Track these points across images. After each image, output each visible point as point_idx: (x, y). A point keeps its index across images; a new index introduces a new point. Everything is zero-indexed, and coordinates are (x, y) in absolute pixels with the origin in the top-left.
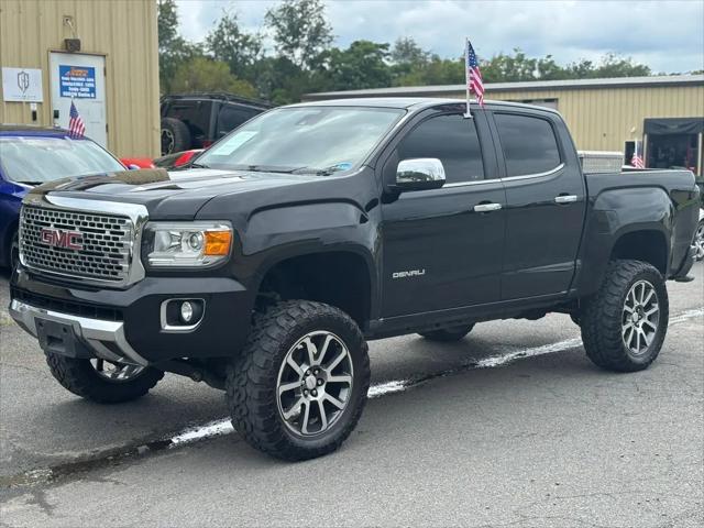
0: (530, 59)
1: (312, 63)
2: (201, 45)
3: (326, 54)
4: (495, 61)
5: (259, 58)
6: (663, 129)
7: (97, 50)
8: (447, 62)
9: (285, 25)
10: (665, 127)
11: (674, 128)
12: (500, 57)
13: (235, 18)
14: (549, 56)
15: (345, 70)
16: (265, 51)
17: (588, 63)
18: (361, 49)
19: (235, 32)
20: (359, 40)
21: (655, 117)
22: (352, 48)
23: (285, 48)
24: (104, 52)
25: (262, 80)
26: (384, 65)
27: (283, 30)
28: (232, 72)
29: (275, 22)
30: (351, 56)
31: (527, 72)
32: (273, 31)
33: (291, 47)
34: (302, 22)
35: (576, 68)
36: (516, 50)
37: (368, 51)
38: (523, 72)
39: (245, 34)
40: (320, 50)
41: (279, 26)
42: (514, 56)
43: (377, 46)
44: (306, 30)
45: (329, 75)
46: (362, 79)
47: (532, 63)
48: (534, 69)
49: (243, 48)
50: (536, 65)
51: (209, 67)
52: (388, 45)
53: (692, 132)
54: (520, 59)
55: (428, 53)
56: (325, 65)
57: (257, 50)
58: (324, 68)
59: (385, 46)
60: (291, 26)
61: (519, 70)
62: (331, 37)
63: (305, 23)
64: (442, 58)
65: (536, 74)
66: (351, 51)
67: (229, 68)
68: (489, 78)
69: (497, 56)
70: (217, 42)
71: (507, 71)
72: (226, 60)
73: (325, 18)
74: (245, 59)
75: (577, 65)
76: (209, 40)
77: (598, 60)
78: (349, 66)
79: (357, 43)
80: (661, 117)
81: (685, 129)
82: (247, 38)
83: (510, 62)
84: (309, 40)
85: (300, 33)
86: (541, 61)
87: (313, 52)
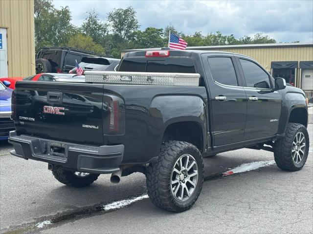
0: (224, 36)
1: (129, 37)
2: (80, 29)
3: (135, 33)
4: (208, 37)
5: (106, 34)
6: (280, 67)
7: (3, 26)
8: (188, 37)
9: (117, 20)
10: (281, 65)
11: (284, 66)
12: (211, 36)
13: (95, 17)
14: (232, 35)
15: (143, 40)
16: (108, 31)
17: (249, 38)
18: (150, 31)
19: (95, 23)
20: (150, 27)
21: (276, 61)
22: (146, 30)
23: (117, 30)
24: (6, 26)
25: (107, 44)
26: (160, 38)
27: (116, 23)
28: (93, 41)
29: (113, 19)
30: (146, 34)
31: (222, 41)
32: (112, 23)
33: (120, 30)
34: (125, 20)
35: (243, 40)
36: (217, 32)
37: (153, 32)
38: (221, 41)
39: (100, 24)
40: (133, 31)
41: (115, 21)
42: (217, 35)
43: (157, 30)
44: (126, 23)
45: (136, 42)
46: (151, 44)
47: (225, 38)
48: (225, 40)
49: (98, 30)
50: (226, 39)
51: (83, 38)
52: (162, 29)
53: (293, 67)
54: (220, 36)
55: (180, 33)
56: (135, 38)
57: (105, 31)
58: (135, 39)
59: (161, 30)
60: (120, 21)
61: (219, 41)
62: (137, 26)
63: (126, 20)
64: (186, 35)
65: (226, 42)
66: (146, 32)
67: (92, 39)
68: (206, 44)
69: (209, 35)
70: (87, 27)
71: (214, 41)
72: (91, 35)
73: (135, 18)
74: (100, 35)
75: (244, 38)
76: (83, 26)
77: (253, 37)
78: (145, 38)
79: (148, 29)
80: (279, 61)
81: (289, 66)
82: (100, 26)
83: (215, 37)
84: (128, 27)
85: (123, 24)
86: (229, 37)
87: (129, 32)
